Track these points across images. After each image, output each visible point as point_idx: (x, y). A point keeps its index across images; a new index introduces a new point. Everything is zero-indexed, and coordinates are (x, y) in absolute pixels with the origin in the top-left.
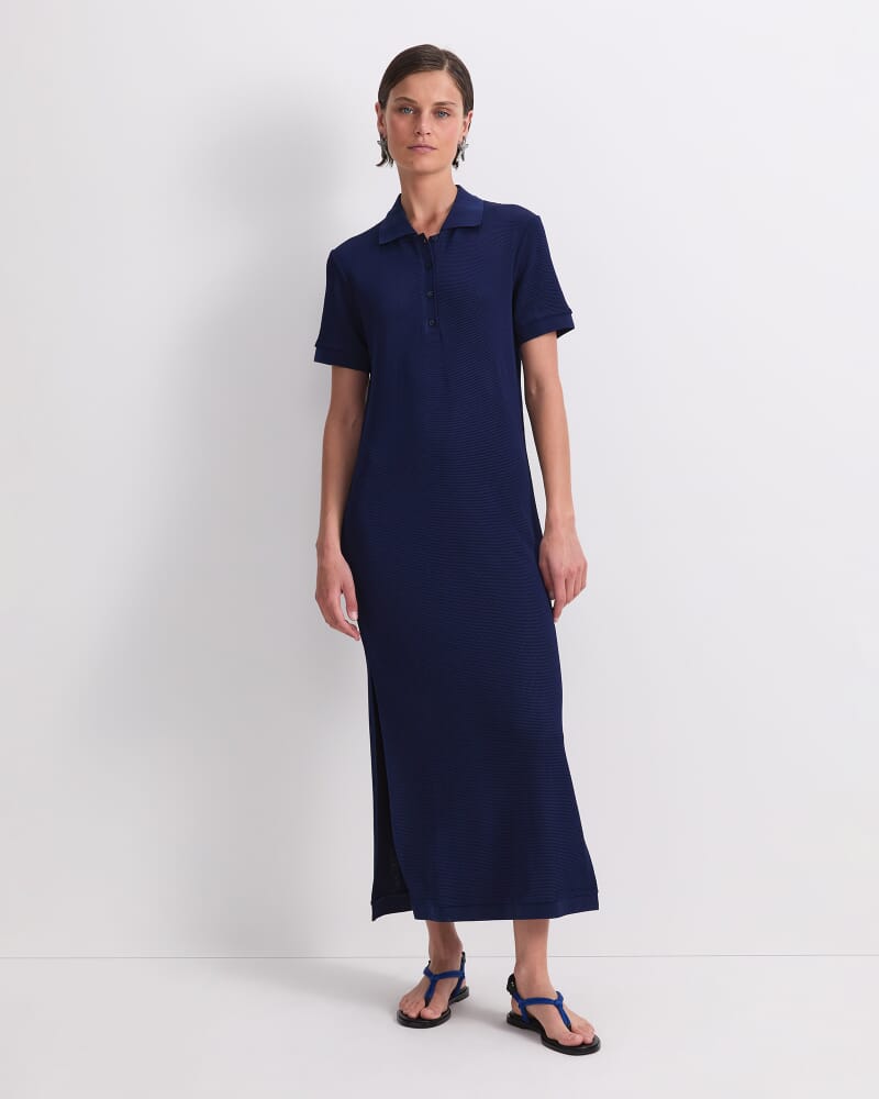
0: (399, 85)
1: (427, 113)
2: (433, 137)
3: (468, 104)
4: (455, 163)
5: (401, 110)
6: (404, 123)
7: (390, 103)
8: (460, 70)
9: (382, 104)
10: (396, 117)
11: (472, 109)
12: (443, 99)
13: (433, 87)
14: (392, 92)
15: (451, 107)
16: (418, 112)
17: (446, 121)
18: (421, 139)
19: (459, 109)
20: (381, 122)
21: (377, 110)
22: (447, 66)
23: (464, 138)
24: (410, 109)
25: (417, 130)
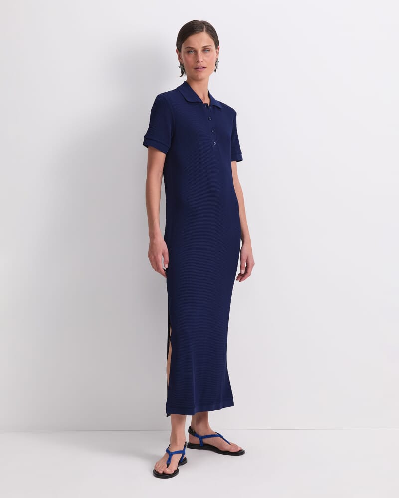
0: (185, 42)
1: (200, 52)
2: (204, 62)
3: (217, 44)
4: (215, 71)
5: (188, 52)
6: (190, 58)
7: (183, 49)
8: (211, 29)
9: (179, 50)
10: (186, 56)
11: (219, 45)
12: (206, 45)
13: (201, 40)
14: (183, 45)
15: (210, 47)
16: (196, 52)
17: (208, 54)
18: (199, 64)
19: (214, 47)
20: (180, 58)
21: (177, 52)
22: (205, 29)
23: (217, 59)
24: (192, 51)
25: (197, 61)
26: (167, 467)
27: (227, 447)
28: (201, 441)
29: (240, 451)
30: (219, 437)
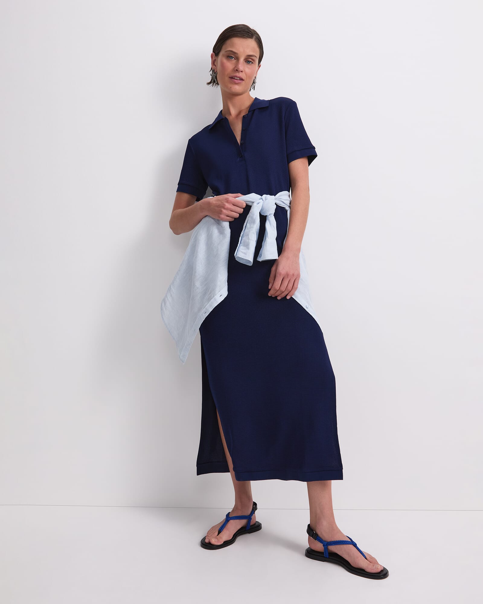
1: (242, 60)
2: (243, 73)
5: (228, 57)
6: (230, 65)
7: (222, 53)
9: (216, 53)
12: (251, 53)
15: (254, 58)
16: (237, 59)
17: (250, 66)
18: (237, 74)
19: (257, 60)
20: (214, 63)
21: (212, 57)
22: (254, 37)
24: (233, 57)
25: (236, 69)
26: (218, 535)
27: (363, 564)
28: (326, 548)
29: (382, 571)
30: (351, 546)
